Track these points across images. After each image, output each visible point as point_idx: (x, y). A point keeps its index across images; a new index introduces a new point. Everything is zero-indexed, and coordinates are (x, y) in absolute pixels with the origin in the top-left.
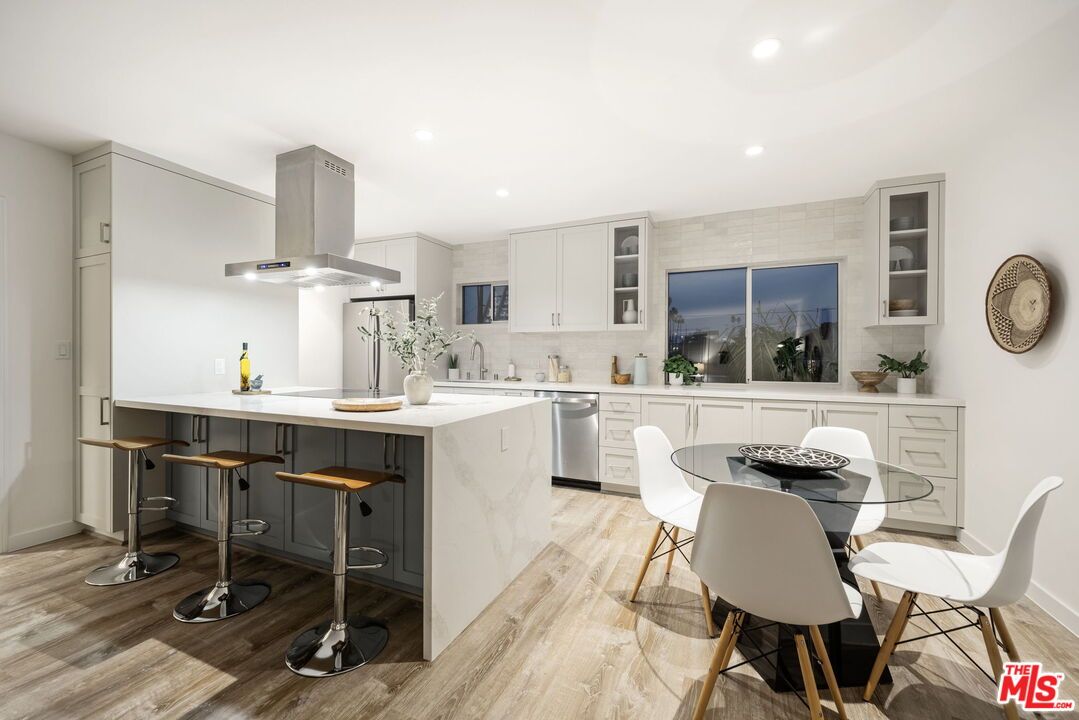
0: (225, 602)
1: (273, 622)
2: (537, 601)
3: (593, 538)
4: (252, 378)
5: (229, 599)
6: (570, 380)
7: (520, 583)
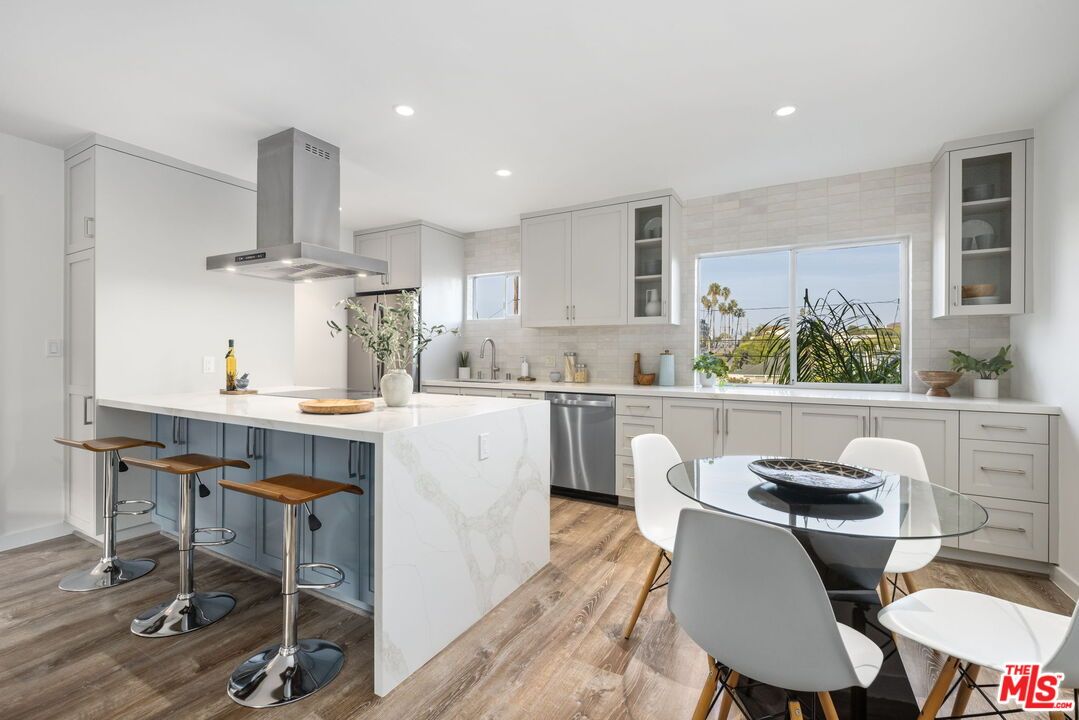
0: (186, 615)
1: (228, 641)
2: (517, 632)
3: (599, 560)
4: (239, 376)
5: (191, 612)
6: (588, 380)
7: (503, 609)
